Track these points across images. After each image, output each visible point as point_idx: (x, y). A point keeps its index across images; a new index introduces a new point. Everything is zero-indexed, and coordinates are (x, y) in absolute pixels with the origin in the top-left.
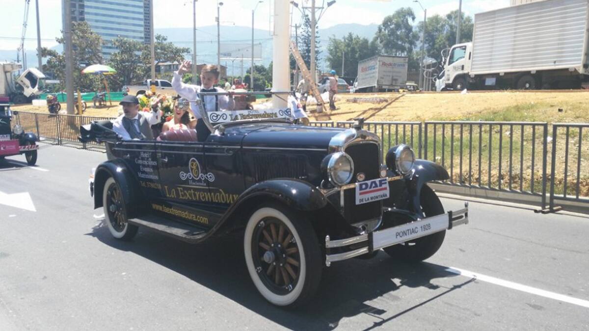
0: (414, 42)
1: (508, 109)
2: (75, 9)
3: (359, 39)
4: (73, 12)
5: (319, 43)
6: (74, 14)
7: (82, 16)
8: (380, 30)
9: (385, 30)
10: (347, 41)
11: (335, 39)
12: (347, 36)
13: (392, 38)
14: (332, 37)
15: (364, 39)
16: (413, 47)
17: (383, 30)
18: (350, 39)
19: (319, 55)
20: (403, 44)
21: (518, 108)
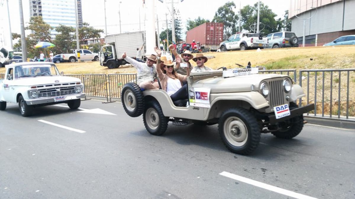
0: (236, 21)
1: (281, 60)
2: (36, 9)
3: (204, 20)
4: (35, 11)
5: (181, 24)
6: (36, 12)
7: (41, 13)
8: (216, 15)
9: (219, 14)
10: (197, 21)
11: (190, 21)
12: (197, 18)
13: (223, 19)
14: (189, 20)
15: (207, 20)
16: (235, 23)
17: (218, 15)
18: (199, 20)
19: (181, 31)
20: (230, 23)
21: (287, 59)
